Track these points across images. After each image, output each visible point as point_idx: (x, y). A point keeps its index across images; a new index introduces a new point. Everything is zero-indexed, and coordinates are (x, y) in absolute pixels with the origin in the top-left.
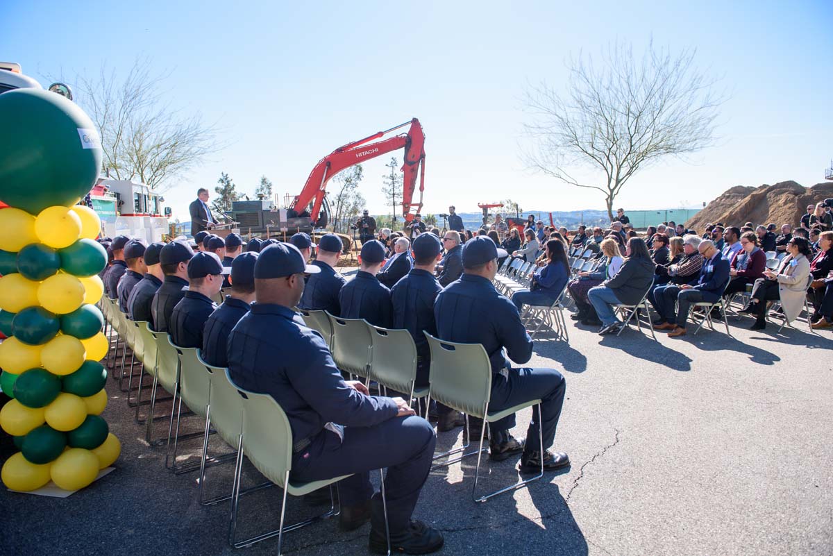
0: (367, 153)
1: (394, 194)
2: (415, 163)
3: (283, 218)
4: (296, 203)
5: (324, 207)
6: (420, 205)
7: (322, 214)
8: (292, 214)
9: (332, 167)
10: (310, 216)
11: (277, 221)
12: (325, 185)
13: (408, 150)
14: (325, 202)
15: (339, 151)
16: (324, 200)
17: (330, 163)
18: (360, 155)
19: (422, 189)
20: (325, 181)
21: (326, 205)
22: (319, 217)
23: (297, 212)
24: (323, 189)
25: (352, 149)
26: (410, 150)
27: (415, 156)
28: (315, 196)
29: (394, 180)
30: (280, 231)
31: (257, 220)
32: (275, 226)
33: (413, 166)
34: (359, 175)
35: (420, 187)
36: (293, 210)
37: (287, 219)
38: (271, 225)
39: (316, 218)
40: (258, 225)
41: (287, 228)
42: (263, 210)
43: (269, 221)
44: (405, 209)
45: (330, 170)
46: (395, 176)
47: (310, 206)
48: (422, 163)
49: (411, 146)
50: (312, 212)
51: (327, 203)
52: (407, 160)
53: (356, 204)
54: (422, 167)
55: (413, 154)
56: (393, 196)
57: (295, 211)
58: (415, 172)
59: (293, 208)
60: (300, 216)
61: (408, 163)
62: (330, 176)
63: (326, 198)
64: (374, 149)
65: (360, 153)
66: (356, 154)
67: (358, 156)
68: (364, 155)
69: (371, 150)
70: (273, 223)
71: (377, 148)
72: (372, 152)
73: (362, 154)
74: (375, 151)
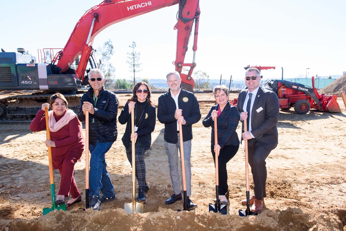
0: (139, 6)
2: (190, 20)
3: (43, 74)
5: (91, 64)
6: (193, 66)
8: (52, 69)
10: (75, 73)
11: (35, 78)
12: (91, 40)
13: (183, 6)
14: (92, 60)
16: (90, 57)
17: (98, 15)
18: (132, 8)
19: (195, 48)
20: (92, 35)
21: (92, 61)
23: (60, 68)
24: (89, 45)
25: (123, 2)
26: (185, 6)
27: (190, 13)
28: (81, 52)
29: (134, 56)
30: (39, 88)
31: (10, 76)
32: (32, 83)
33: (187, 24)
34: (111, 51)
35: (193, 46)
36: (56, 65)
37: (48, 75)
38: (28, 82)
39: (82, 76)
40: (12, 82)
41: (48, 86)
42: (16, 64)
43: (25, 77)
44: (177, 69)
45: (97, 23)
46: (135, 53)
47: (76, 63)
48: (196, 21)
49: (185, 3)
50: (78, 69)
51: (94, 60)
52: (182, 17)
53: (110, 71)
54: (196, 25)
55: (188, 12)
56: (134, 66)
57: (57, 67)
58: (190, 30)
59: (56, 63)
60: (64, 73)
61: (182, 20)
62: (98, 30)
63: (93, 56)
64: (147, 3)
65: (131, 6)
66: (128, 7)
67: (130, 9)
68: (136, 8)
69: (144, 4)
70: (30, 79)
71: (150, 2)
72: (145, 6)
73: (134, 7)
74: (148, 5)
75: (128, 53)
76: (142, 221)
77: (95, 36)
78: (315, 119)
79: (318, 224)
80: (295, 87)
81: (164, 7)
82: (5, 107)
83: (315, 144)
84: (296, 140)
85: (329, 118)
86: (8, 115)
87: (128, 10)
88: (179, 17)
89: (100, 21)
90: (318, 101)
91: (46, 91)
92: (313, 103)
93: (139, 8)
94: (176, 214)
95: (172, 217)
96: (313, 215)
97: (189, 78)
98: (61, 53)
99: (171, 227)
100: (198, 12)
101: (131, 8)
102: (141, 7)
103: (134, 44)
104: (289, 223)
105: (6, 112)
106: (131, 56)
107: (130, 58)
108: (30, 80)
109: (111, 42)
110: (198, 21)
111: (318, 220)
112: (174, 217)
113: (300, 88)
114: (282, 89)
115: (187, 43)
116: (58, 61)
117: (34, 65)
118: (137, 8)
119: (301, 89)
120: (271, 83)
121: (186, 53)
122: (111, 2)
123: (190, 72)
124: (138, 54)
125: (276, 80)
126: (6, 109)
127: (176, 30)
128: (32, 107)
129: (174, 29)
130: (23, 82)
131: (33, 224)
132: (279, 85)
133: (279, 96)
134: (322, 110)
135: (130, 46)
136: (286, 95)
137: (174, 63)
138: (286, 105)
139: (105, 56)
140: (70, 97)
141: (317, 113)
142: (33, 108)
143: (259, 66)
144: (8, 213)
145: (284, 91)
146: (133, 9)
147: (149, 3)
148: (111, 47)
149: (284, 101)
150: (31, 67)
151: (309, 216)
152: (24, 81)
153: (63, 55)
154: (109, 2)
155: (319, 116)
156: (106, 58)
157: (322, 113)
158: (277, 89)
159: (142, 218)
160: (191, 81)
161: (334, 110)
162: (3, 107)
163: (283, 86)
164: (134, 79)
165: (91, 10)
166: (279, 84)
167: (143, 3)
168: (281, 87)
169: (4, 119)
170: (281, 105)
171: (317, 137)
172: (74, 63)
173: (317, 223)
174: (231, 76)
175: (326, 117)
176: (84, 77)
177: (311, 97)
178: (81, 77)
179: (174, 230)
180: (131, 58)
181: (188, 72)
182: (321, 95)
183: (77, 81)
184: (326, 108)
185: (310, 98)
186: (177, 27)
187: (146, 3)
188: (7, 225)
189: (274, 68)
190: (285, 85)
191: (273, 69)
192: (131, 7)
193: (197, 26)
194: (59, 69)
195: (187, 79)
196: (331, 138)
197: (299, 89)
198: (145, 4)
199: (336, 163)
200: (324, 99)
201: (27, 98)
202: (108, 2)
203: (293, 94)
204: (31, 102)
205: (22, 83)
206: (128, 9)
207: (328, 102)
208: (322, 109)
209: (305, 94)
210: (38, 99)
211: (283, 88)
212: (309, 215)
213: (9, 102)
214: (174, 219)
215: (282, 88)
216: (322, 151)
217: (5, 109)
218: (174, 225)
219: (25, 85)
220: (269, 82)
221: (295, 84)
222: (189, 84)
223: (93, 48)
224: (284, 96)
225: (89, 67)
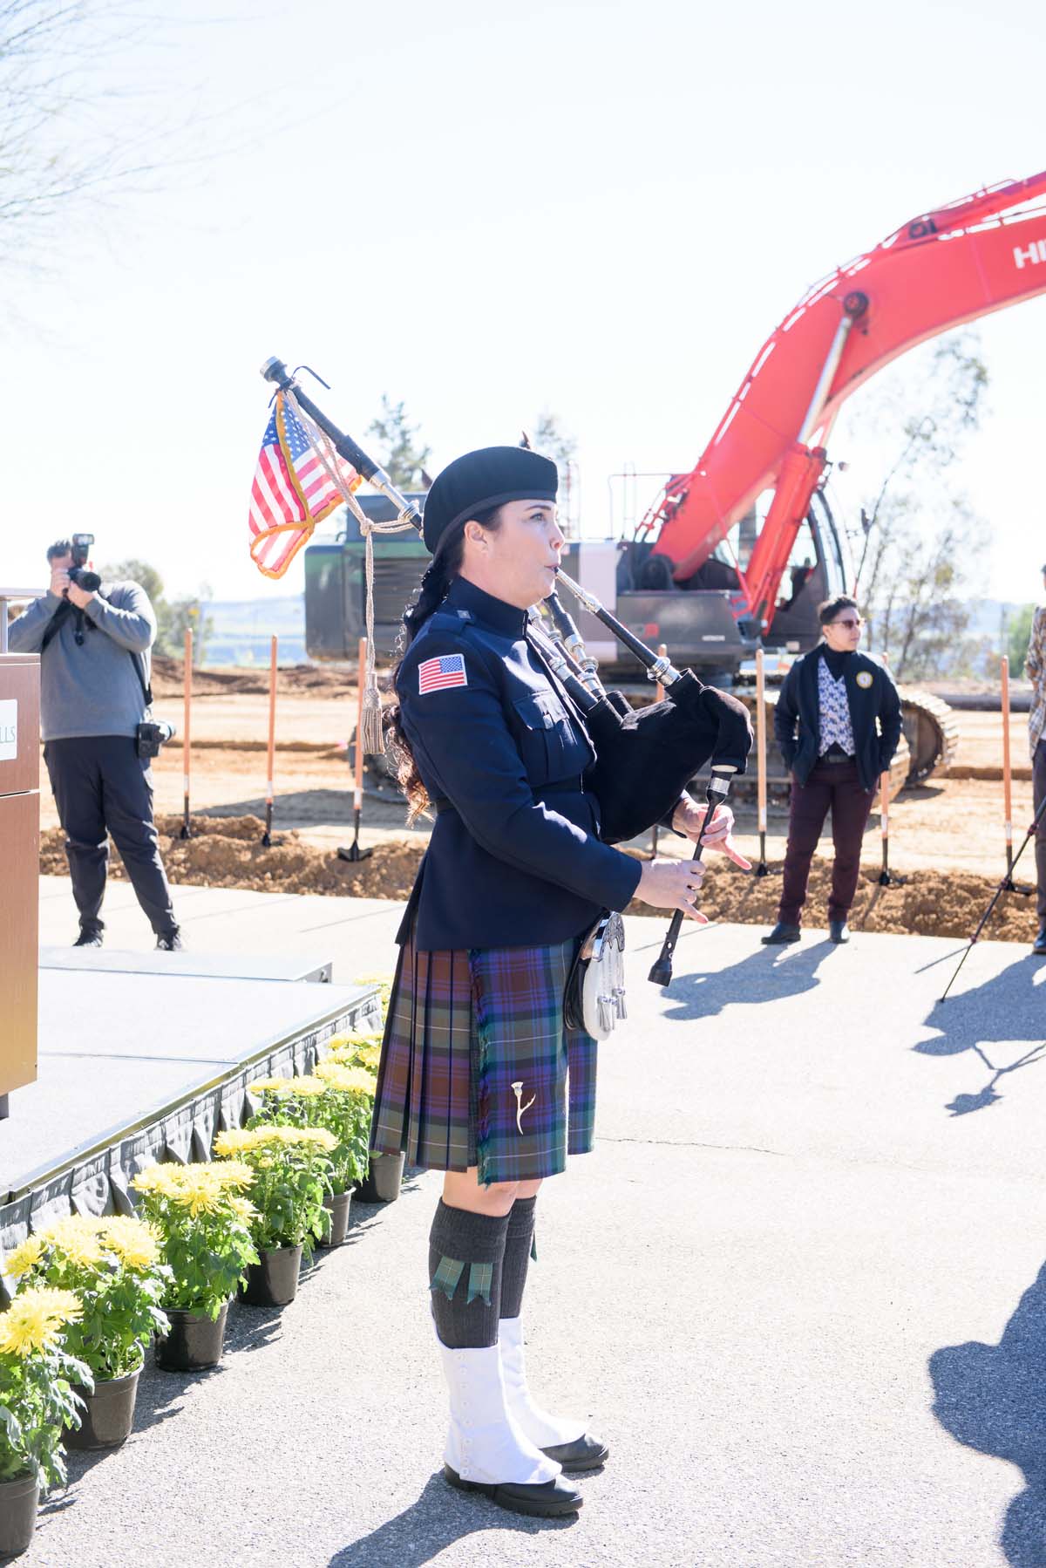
4: (671, 511)
5: (815, 538)
7: (800, 576)
10: (736, 586)
12: (825, 422)
14: (820, 515)
15: (921, 231)
16: (815, 501)
17: (863, 300)
18: (1037, 252)
20: (829, 399)
21: (823, 521)
22: (786, 590)
23: (669, 561)
24: (812, 445)
28: (772, 478)
36: (651, 546)
37: (618, 594)
39: (769, 600)
41: (614, 645)
45: (859, 338)
47: (742, 532)
50: (751, 563)
51: (829, 516)
53: (951, 544)
57: (659, 556)
59: (652, 538)
60: (686, 584)
62: (860, 372)
63: (826, 492)
65: (1036, 241)
66: (1017, 251)
67: (1028, 261)
77: (843, 399)
87: (1020, 264)
89: (871, 326)
98: (678, 492)
101: (1032, 253)
116: (659, 523)
122: (933, 231)
146: (1043, 258)
153: (690, 497)
154: (924, 234)
172: (734, 533)
178: (764, 603)
183: (744, 624)
192: (1032, 247)
194: (668, 569)
202: (920, 230)
206: (1019, 257)
223: (828, 456)
225: (802, 552)
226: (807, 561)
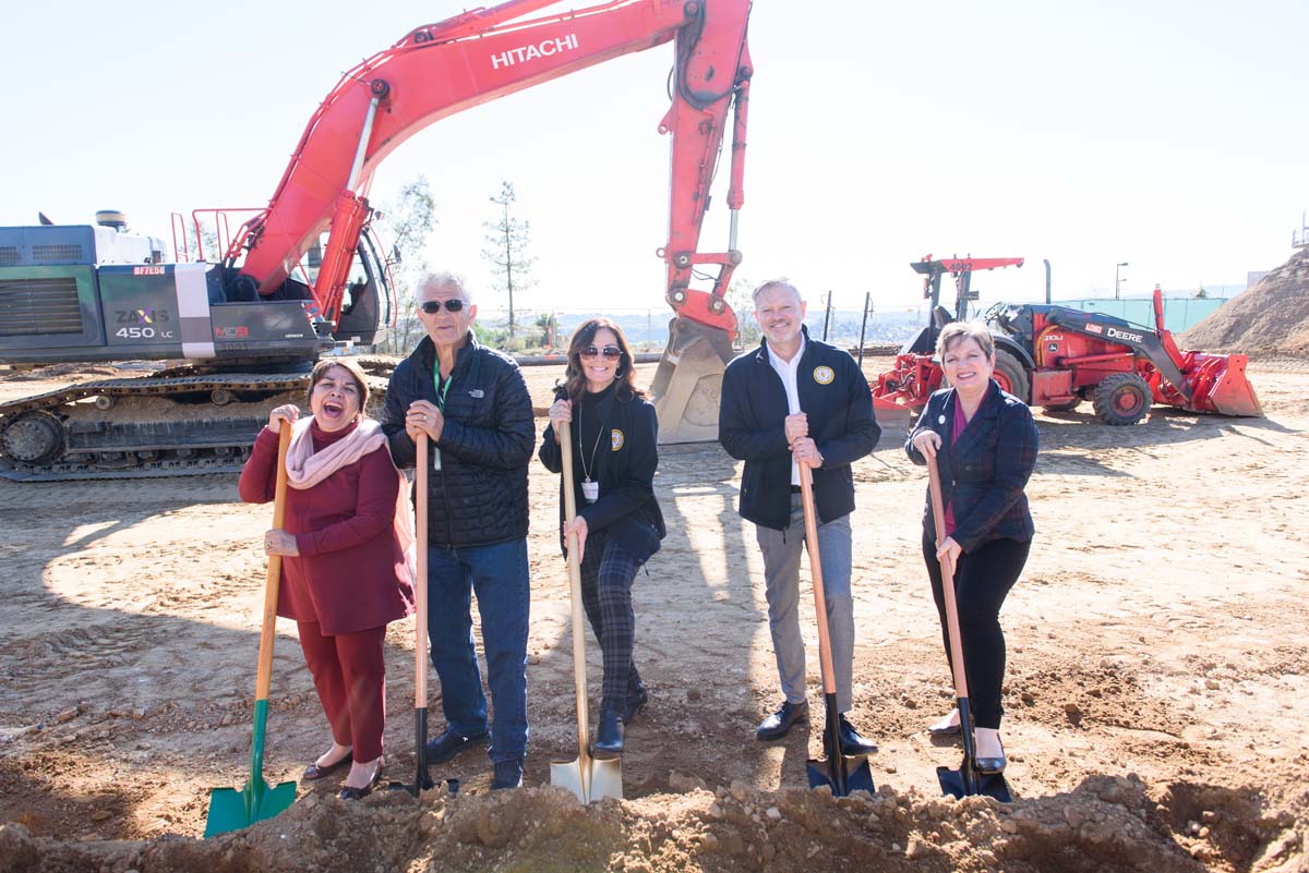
0: (534, 52)
1: (509, 266)
2: (717, 99)
3: (193, 300)
5: (365, 263)
6: (729, 262)
8: (228, 286)
9: (396, 107)
10: (309, 297)
11: (167, 315)
12: (366, 178)
13: (692, 49)
15: (421, 39)
16: (362, 238)
17: (386, 85)
18: (507, 59)
19: (735, 200)
20: (367, 159)
21: (369, 252)
22: (347, 299)
23: (254, 279)
24: (358, 194)
25: (478, 37)
26: (697, 49)
27: (715, 74)
28: (329, 220)
29: (510, 233)
30: (182, 353)
31: (71, 310)
32: (157, 334)
33: (707, 114)
34: (426, 218)
35: (729, 192)
36: (238, 269)
37: (211, 305)
38: (140, 331)
39: (335, 306)
40: (81, 332)
41: (212, 344)
42: (97, 267)
43: (128, 313)
44: (674, 273)
45: (386, 114)
46: (513, 224)
47: (310, 259)
48: (736, 101)
49: (698, 38)
50: (319, 280)
51: (373, 250)
52: (687, 90)
54: (737, 117)
55: (707, 70)
56: (509, 270)
57: (244, 276)
58: (717, 135)
59: (240, 263)
60: (269, 297)
61: (688, 98)
62: (389, 140)
63: (370, 234)
64: (563, 40)
65: (506, 51)
66: (493, 57)
67: (501, 64)
68: (522, 59)
69: (551, 43)
70: (148, 320)
71: (573, 36)
72: (554, 50)
73: (515, 56)
74: (565, 47)
75: (487, 224)
76: (640, 829)
77: (378, 162)
78: (1173, 441)
79: (1299, 828)
80: (1096, 329)
81: (621, 54)
82: (58, 425)
83: (1193, 528)
84: (1120, 515)
85: (1221, 436)
86: (69, 450)
87: (496, 66)
88: (678, 87)
89: (393, 108)
90: (1179, 377)
91: (208, 361)
92: (1162, 386)
93: (534, 58)
94: (763, 802)
95: (748, 811)
96: (1277, 793)
97: (717, 306)
98: (257, 228)
99: (750, 849)
100: (744, 68)
101: (504, 59)
102: (539, 56)
103: (508, 192)
104: (1187, 825)
105: (63, 443)
106: (500, 235)
107: (493, 240)
108: (148, 325)
109: (427, 185)
110: (743, 102)
111: (1298, 810)
112: (754, 812)
113: (1112, 332)
114: (1049, 339)
115: (708, 183)
116: (244, 252)
117: (162, 271)
118: (528, 58)
119: (1117, 334)
120: (1007, 315)
121: (705, 218)
122: (432, 39)
123: (721, 284)
124: (524, 225)
125: (1025, 306)
126: (61, 430)
127: (669, 137)
128: (157, 422)
129: (661, 132)
130: (123, 333)
131: (230, 854)
132: (1038, 322)
133: (1039, 363)
134: (1194, 410)
135: (492, 199)
136: (1062, 358)
137: (662, 253)
138: (1066, 395)
139: (406, 234)
140: (296, 384)
141: (1175, 419)
142: (160, 424)
143: (965, 257)
144: (110, 813)
145: (1055, 345)
146: (512, 62)
147: (568, 42)
148: (426, 202)
149: (1058, 378)
150: (149, 275)
151: (1261, 798)
152: (124, 330)
153: (265, 232)
154: (426, 40)
155: (1186, 428)
156: (410, 243)
157: (1192, 421)
158: (1029, 337)
159: (637, 817)
160: (724, 315)
161: (1235, 408)
162: (52, 424)
163: (1053, 327)
164: (512, 315)
165: (362, 67)
166: (1036, 321)
167: (545, 40)
168: (1044, 329)
169: (56, 468)
170: (1047, 394)
171: (1194, 504)
172: (305, 260)
173: (1297, 823)
174: (868, 294)
175: (1208, 432)
176: (342, 310)
177: (1152, 363)
178: (332, 309)
179: (760, 860)
180: (499, 240)
181: (713, 286)
182: (1188, 355)
183: (318, 325)
184: (1208, 402)
185: (1148, 367)
186: (669, 123)
187: (557, 40)
188: (130, 859)
189: (1019, 263)
190: (1058, 324)
191: (1014, 266)
192: (504, 55)
193: (741, 118)
194: (253, 283)
195: (711, 309)
196: (1245, 507)
197: (1109, 335)
198: (555, 46)
199: (1284, 596)
200: (1196, 369)
201: (139, 390)
202: (423, 38)
203: (1088, 355)
204: (153, 402)
205: (118, 334)
206: (495, 62)
207: (1214, 380)
208: (1193, 405)
209: (1132, 351)
210: (180, 390)
211: (1054, 332)
212: (1261, 793)
213: (73, 404)
214: (756, 818)
215: (1048, 334)
216: (1221, 553)
217: (57, 431)
218: (758, 843)
219: (130, 342)
220: (1001, 314)
221: (1096, 319)
222: (719, 326)
223: (371, 205)
224: (1057, 364)
225: (356, 273)
226: (360, 280)
